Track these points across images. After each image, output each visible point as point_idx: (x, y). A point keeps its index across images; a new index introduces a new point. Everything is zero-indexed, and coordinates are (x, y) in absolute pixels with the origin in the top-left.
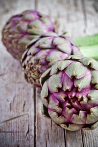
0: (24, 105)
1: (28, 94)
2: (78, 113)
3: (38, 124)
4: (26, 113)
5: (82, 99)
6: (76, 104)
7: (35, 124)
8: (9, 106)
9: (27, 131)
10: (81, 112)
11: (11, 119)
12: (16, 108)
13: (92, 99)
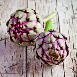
0: (20, 57)
1: (22, 50)
2: (23, 35)
3: (28, 69)
4: (21, 62)
5: (23, 27)
6: (20, 30)
7: (26, 69)
8: (12, 58)
9: (22, 73)
10: (24, 33)
11: (13, 66)
12: (16, 59)
13: (28, 26)
